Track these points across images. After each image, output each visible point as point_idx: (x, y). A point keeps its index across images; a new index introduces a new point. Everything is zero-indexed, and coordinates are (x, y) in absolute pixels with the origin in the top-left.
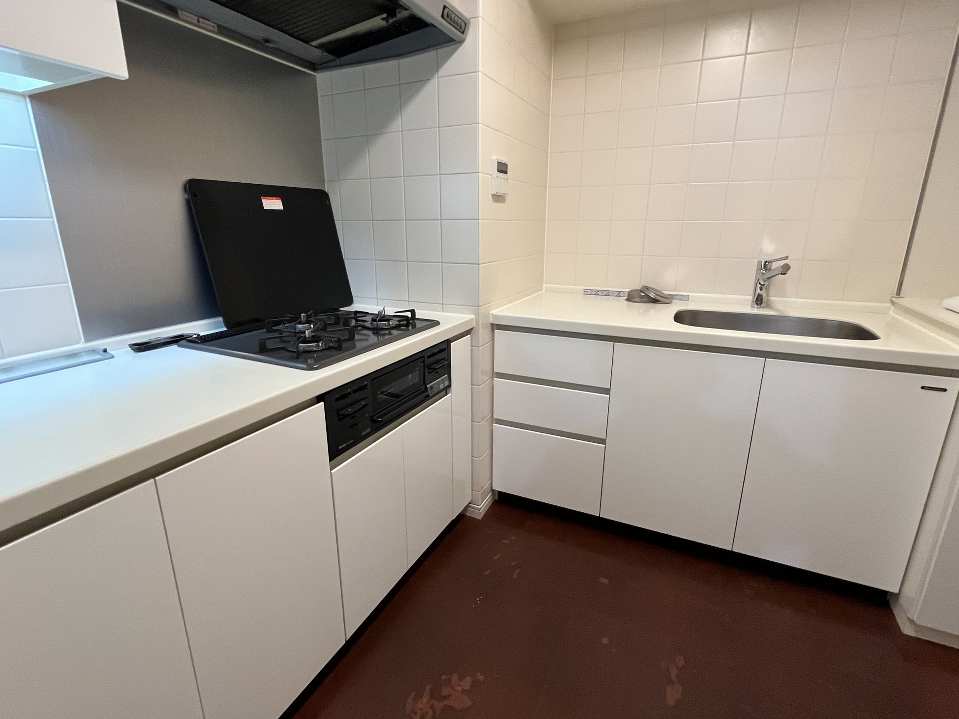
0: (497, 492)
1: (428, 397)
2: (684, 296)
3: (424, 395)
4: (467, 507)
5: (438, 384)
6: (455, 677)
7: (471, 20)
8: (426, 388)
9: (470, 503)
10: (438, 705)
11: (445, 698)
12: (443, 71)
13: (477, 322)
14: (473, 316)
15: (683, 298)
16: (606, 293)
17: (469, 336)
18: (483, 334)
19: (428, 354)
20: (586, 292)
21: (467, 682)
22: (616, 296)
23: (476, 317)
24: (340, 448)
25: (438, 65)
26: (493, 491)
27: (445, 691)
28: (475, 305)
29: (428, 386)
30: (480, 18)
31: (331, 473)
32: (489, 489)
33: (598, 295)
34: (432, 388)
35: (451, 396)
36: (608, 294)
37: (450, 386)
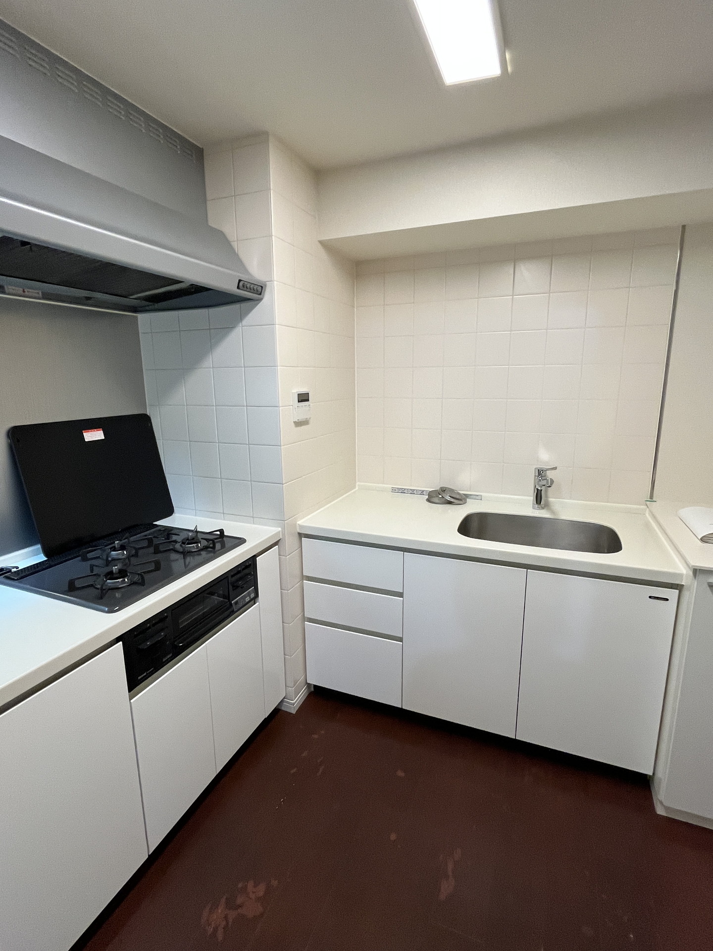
0: (313, 686)
1: (233, 612)
2: (477, 496)
3: (230, 610)
4: (282, 701)
5: (245, 597)
6: (251, 884)
7: (267, 283)
8: (231, 605)
9: (284, 698)
10: (232, 915)
11: (240, 906)
12: (245, 322)
13: (284, 534)
14: (280, 529)
15: (477, 497)
16: (411, 492)
17: (277, 546)
18: (290, 542)
19: (232, 574)
20: (394, 490)
21: (261, 890)
22: (420, 494)
23: (282, 531)
24: (139, 678)
25: (241, 317)
26: (309, 685)
27: (239, 901)
28: (281, 520)
29: (233, 602)
30: (275, 282)
31: (130, 703)
32: (305, 682)
33: (404, 493)
34: (236, 603)
35: (259, 604)
36: (412, 492)
37: (257, 595)
